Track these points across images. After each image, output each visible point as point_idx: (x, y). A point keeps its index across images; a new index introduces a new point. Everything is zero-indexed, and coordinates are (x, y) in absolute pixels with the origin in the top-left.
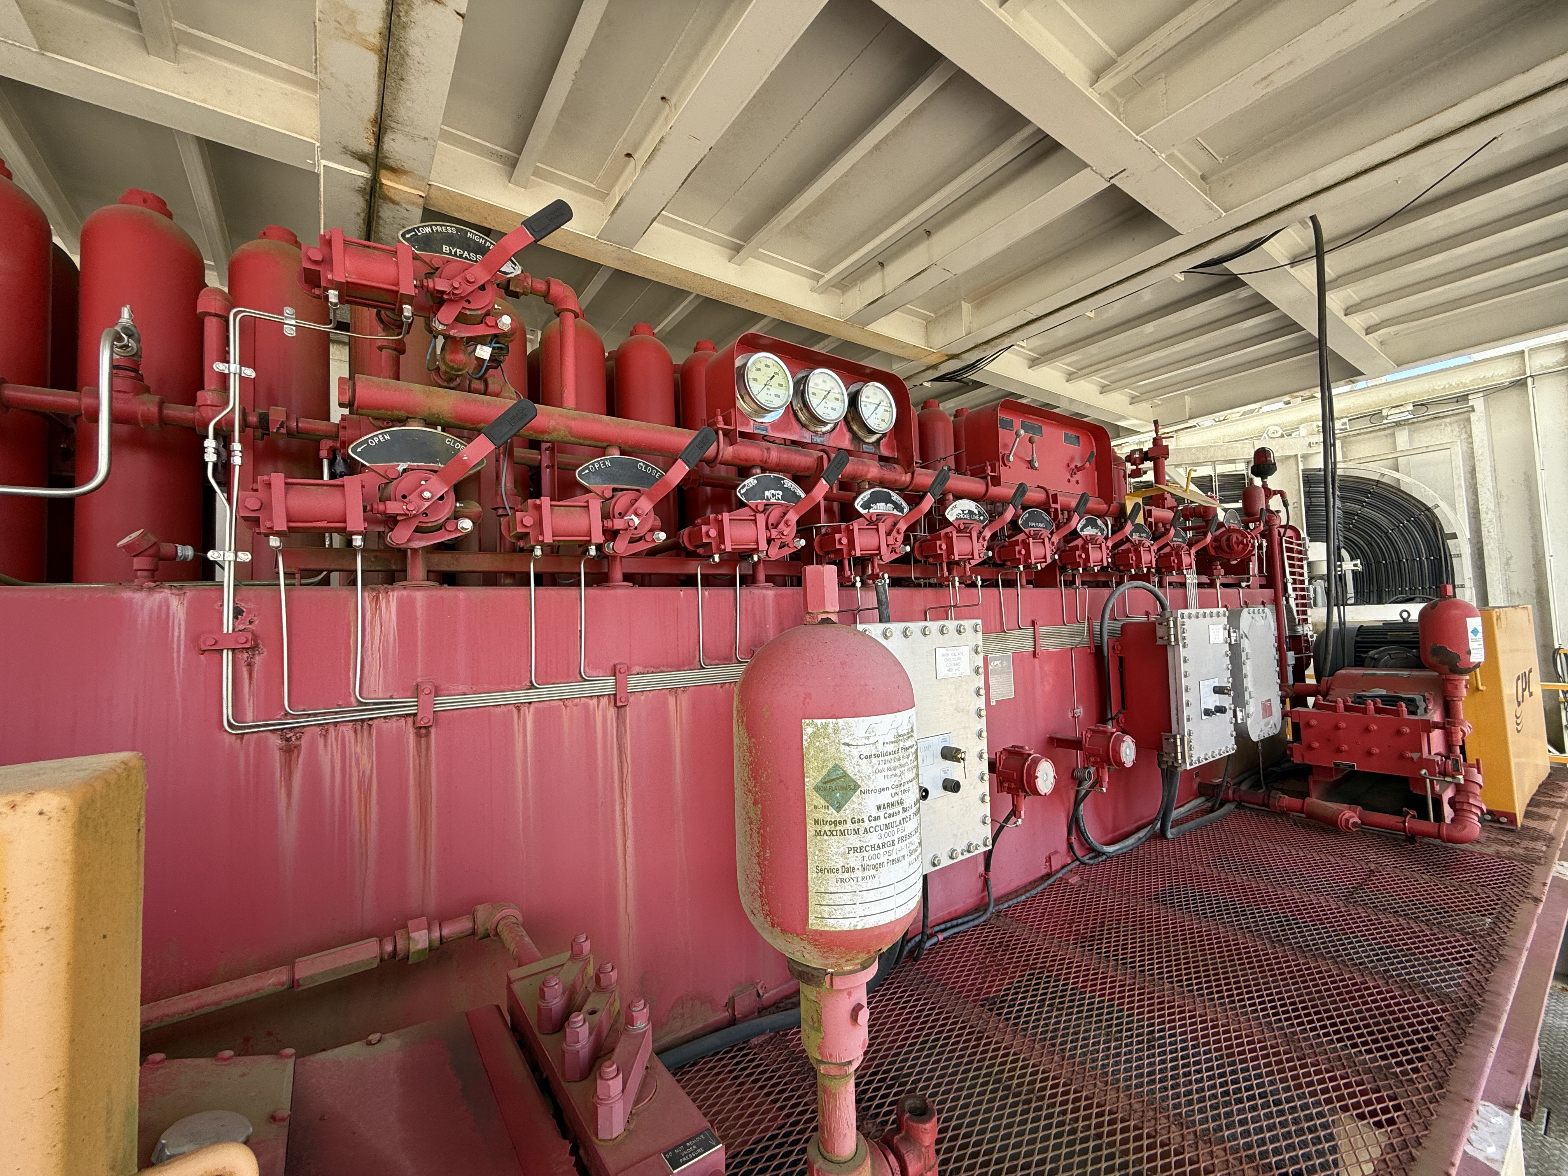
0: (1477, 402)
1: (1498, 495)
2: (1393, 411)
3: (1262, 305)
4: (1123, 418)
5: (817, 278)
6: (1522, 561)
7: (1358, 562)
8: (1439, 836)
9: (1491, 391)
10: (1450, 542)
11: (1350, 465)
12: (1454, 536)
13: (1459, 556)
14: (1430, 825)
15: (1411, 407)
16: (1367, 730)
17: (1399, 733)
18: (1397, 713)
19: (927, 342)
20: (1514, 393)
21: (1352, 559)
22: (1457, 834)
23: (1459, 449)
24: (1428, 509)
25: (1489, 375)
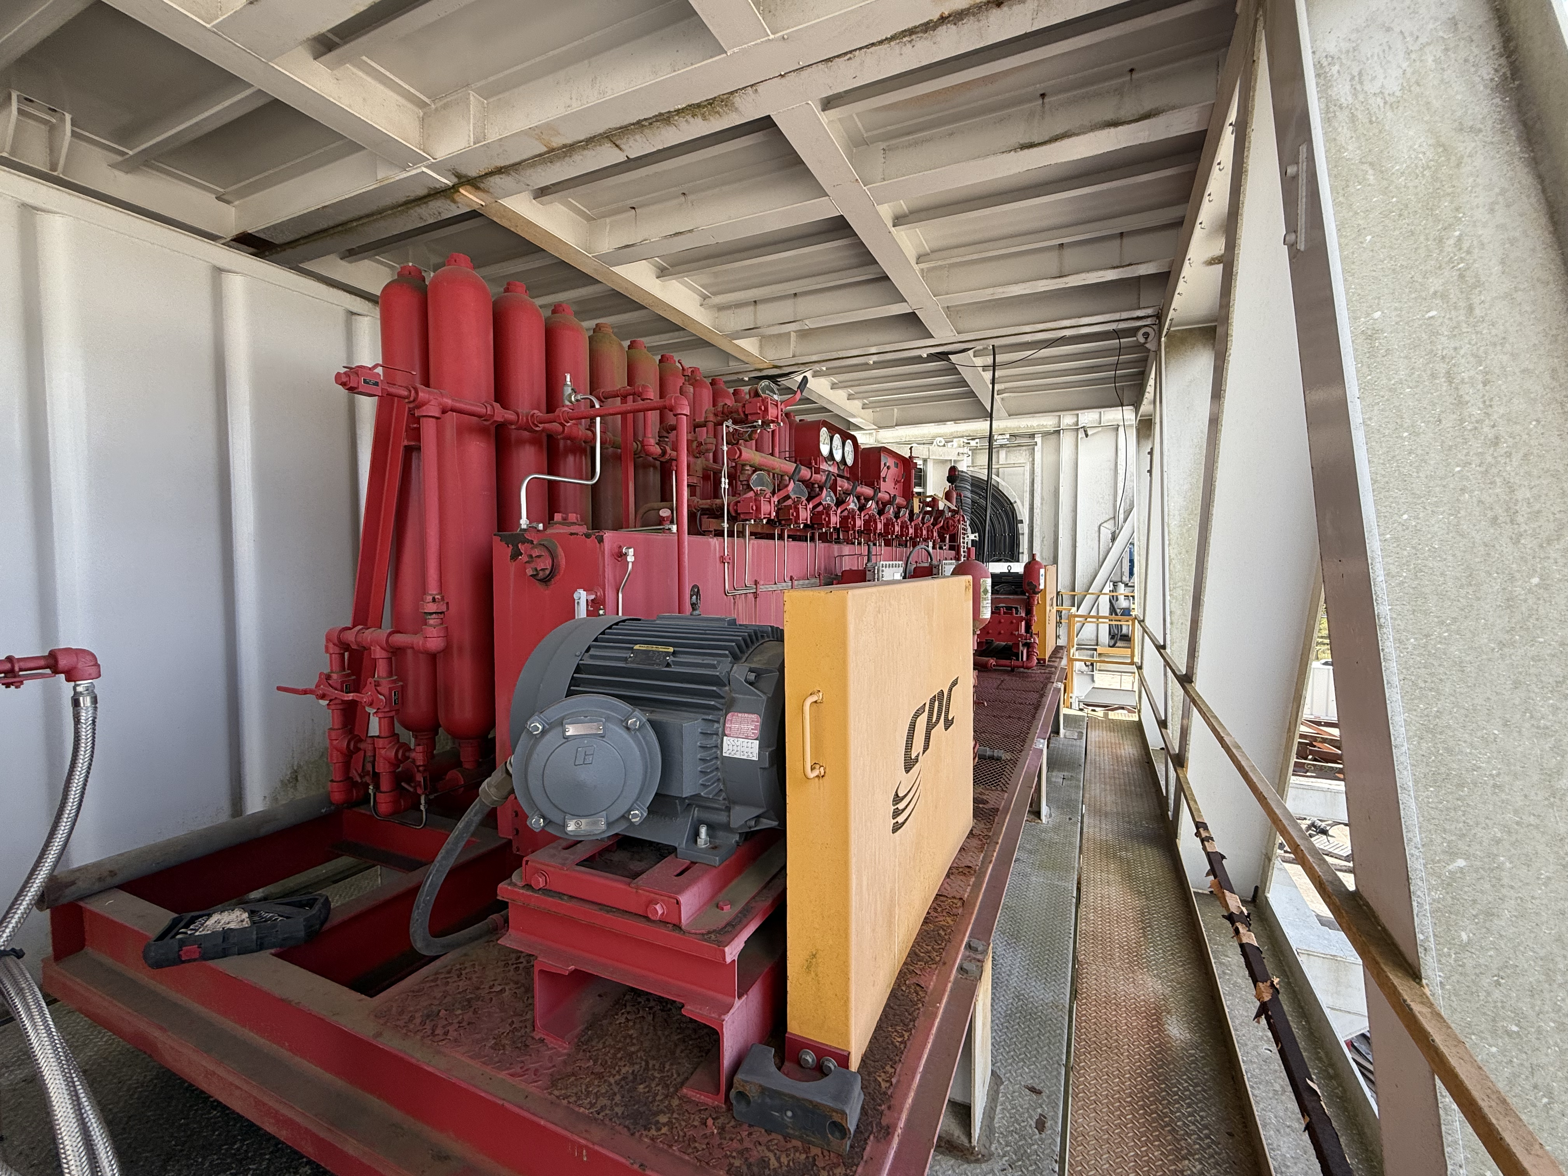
0: (1038, 439)
1: (1042, 499)
2: (1000, 437)
3: (963, 383)
4: (854, 416)
5: (705, 297)
6: (1049, 541)
7: (977, 535)
8: (1022, 667)
9: (1046, 434)
10: (1019, 525)
11: (976, 469)
12: (1021, 522)
13: (1023, 534)
14: (1019, 663)
15: (1008, 436)
16: (1000, 622)
17: (1012, 622)
18: (1012, 614)
19: (761, 353)
20: (1054, 436)
21: (972, 533)
22: (1029, 665)
23: (1028, 467)
24: (1011, 503)
25: (1045, 424)
